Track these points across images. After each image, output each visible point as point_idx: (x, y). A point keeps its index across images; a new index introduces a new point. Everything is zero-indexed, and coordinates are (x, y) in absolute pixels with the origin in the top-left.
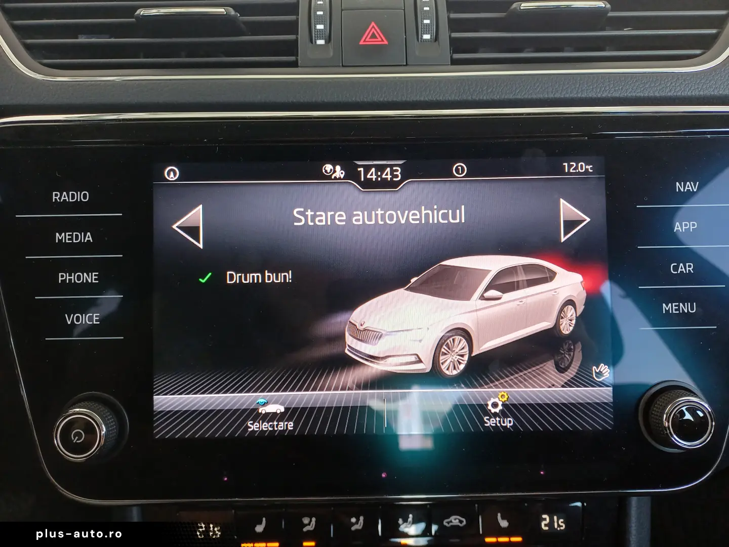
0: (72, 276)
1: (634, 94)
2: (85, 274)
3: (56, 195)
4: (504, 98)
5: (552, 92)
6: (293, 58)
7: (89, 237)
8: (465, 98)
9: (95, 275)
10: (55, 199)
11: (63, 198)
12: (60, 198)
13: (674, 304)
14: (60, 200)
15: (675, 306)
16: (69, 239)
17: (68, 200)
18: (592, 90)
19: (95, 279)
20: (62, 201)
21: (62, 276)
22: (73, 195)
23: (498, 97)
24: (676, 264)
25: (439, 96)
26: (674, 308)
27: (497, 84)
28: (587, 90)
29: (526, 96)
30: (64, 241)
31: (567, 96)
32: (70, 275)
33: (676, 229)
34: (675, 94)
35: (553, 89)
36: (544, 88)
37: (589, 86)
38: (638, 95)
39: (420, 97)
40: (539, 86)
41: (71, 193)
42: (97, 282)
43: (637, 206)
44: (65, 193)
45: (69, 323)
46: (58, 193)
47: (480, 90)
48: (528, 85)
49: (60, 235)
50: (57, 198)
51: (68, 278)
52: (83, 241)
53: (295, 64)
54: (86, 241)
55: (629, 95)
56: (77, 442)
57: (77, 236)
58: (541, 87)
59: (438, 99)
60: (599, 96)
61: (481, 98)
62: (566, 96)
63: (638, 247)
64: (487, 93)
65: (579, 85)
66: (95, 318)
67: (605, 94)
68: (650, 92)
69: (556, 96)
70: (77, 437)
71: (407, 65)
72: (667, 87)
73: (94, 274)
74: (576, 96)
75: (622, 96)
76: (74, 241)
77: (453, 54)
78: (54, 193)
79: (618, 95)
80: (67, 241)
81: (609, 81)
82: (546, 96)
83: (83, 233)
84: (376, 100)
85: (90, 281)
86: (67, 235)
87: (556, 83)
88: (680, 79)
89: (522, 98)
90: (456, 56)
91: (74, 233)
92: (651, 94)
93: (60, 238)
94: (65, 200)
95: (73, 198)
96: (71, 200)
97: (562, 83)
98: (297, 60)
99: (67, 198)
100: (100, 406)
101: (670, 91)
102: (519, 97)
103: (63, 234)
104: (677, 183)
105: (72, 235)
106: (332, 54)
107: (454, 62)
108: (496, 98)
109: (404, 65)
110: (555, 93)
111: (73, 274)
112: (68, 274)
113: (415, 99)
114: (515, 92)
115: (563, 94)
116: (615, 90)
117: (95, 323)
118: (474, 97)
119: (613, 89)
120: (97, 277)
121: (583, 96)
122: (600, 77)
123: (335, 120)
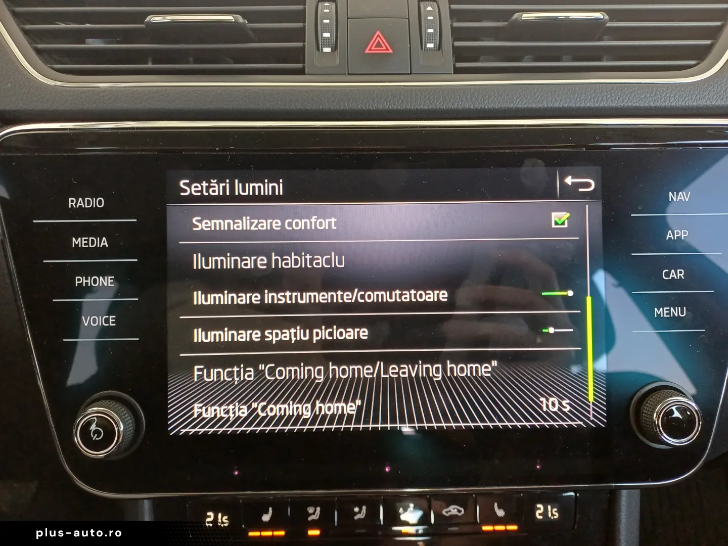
0: (88, 280)
1: (630, 105)
2: (101, 278)
3: (72, 201)
4: (505, 107)
5: (551, 102)
6: (300, 66)
7: (104, 242)
8: (468, 107)
9: (111, 279)
10: (72, 205)
11: (79, 204)
12: (76, 204)
13: (665, 308)
14: (76, 206)
15: (667, 310)
16: (85, 244)
17: (83, 207)
18: (590, 100)
19: (111, 283)
20: (78, 207)
21: (79, 280)
22: (88, 201)
23: (499, 106)
24: (668, 271)
25: (443, 105)
26: (665, 312)
27: (498, 93)
28: (585, 100)
29: (526, 106)
30: (80, 246)
31: (566, 105)
32: (87, 279)
33: (668, 236)
34: (669, 104)
35: (552, 99)
36: (543, 98)
37: (588, 96)
38: (634, 105)
39: (423, 105)
40: (538, 95)
41: (86, 199)
42: (113, 285)
43: (632, 215)
44: (80, 199)
45: (86, 325)
46: (74, 200)
47: (482, 99)
48: (528, 95)
49: (77, 240)
50: (73, 204)
51: (84, 281)
52: (98, 246)
53: (301, 72)
54: (101, 246)
55: (626, 105)
56: (97, 439)
57: (93, 241)
58: (541, 96)
59: (442, 107)
60: (597, 105)
61: (483, 107)
62: (564, 105)
63: (632, 254)
64: (489, 103)
65: (578, 95)
66: (111, 320)
67: (603, 104)
68: (645, 102)
69: (555, 106)
70: (96, 435)
71: (411, 73)
72: (662, 98)
73: (109, 277)
74: (574, 105)
75: (619, 105)
76: (90, 246)
77: (455, 62)
78: (70, 199)
79: (614, 105)
80: (83, 246)
81: (606, 91)
82: (546, 106)
83: (98, 238)
84: (381, 108)
85: (106, 285)
86: (83, 240)
87: (555, 93)
88: (674, 89)
89: (523, 107)
90: (459, 65)
91: (90, 238)
92: (647, 105)
93: (77, 243)
94: (80, 206)
95: (88, 204)
96: (86, 207)
97: (561, 93)
98: (304, 67)
99: (82, 204)
100: (118, 405)
101: (665, 102)
102: (519, 106)
103: (80, 239)
104: (670, 193)
105: (88, 240)
106: (338, 62)
107: (457, 71)
108: (497, 107)
109: (408, 74)
110: (554, 103)
111: (89, 278)
112: (84, 278)
113: (419, 108)
114: (516, 101)
115: (562, 103)
116: (612, 101)
117: (111, 325)
118: (476, 106)
119: (610, 99)
120: (112, 281)
121: (581, 105)
122: (598, 87)
123: (343, 130)
